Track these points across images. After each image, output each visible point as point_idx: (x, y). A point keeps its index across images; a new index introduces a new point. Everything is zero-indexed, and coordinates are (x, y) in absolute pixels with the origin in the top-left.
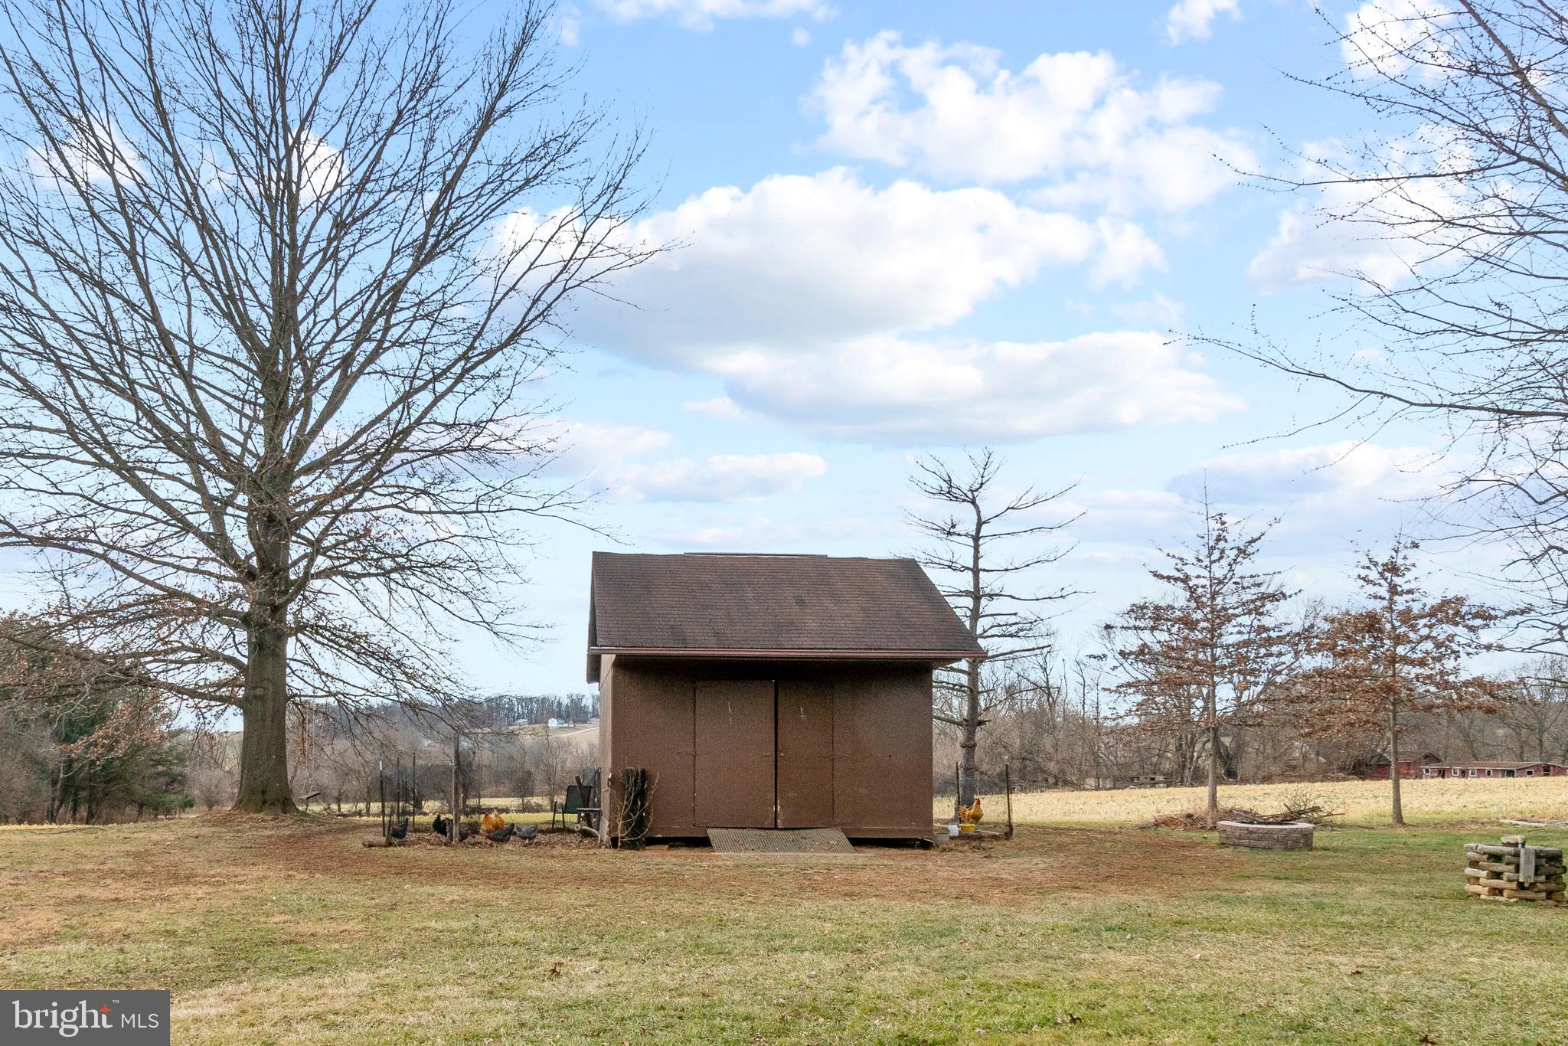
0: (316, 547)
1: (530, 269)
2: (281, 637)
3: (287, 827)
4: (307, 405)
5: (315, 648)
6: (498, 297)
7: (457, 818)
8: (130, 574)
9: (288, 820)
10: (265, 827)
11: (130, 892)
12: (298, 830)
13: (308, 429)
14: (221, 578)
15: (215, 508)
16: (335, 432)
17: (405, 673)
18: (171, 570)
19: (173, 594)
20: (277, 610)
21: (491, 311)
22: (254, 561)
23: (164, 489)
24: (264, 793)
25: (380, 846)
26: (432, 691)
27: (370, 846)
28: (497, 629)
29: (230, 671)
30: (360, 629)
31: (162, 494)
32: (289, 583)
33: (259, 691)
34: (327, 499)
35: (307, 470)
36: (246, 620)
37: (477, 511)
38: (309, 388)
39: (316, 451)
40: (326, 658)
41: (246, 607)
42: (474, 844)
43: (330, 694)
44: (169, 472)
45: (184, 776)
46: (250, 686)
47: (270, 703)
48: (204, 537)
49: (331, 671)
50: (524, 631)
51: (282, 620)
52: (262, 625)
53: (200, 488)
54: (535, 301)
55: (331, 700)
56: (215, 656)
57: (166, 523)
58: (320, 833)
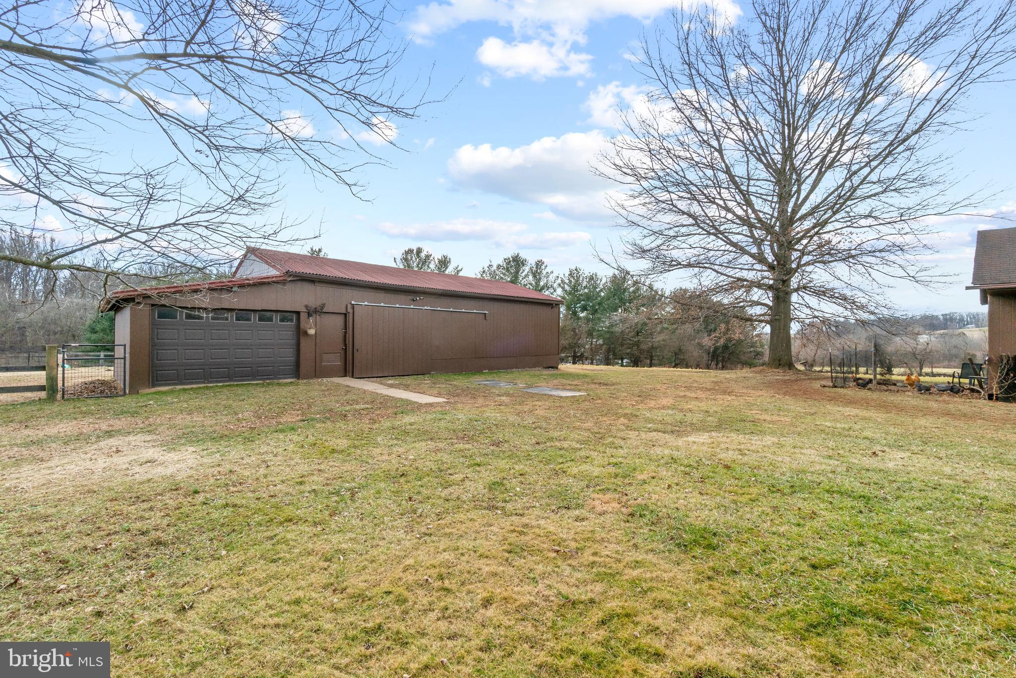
0: (803, 253)
1: (936, 85)
2: (788, 294)
3: (789, 376)
4: (799, 191)
5: (807, 297)
6: (913, 107)
7: (875, 376)
8: (722, 274)
9: (791, 372)
10: (777, 375)
11: (703, 396)
12: (794, 377)
13: (799, 202)
14: (762, 271)
15: (758, 243)
16: (816, 198)
17: (857, 306)
18: (738, 270)
19: (739, 279)
20: (786, 282)
21: (909, 116)
22: (775, 263)
23: (735, 238)
24: (779, 360)
25: (829, 387)
26: (872, 313)
27: (824, 387)
28: (918, 279)
29: (764, 310)
30: (831, 286)
31: (735, 240)
32: (791, 269)
33: (777, 317)
34: (808, 231)
35: (800, 219)
36: (770, 287)
37: (901, 220)
38: (800, 182)
39: (803, 211)
40: (813, 301)
41: (771, 282)
42: (887, 391)
43: (815, 317)
44: (737, 231)
45: (762, 353)
46: (773, 315)
47: (782, 322)
48: (752, 256)
49: (816, 307)
50: (938, 279)
51: (789, 286)
52: (777, 290)
53: (752, 236)
54: (938, 102)
55: (815, 320)
56: (758, 303)
57: (734, 252)
58: (805, 379)
